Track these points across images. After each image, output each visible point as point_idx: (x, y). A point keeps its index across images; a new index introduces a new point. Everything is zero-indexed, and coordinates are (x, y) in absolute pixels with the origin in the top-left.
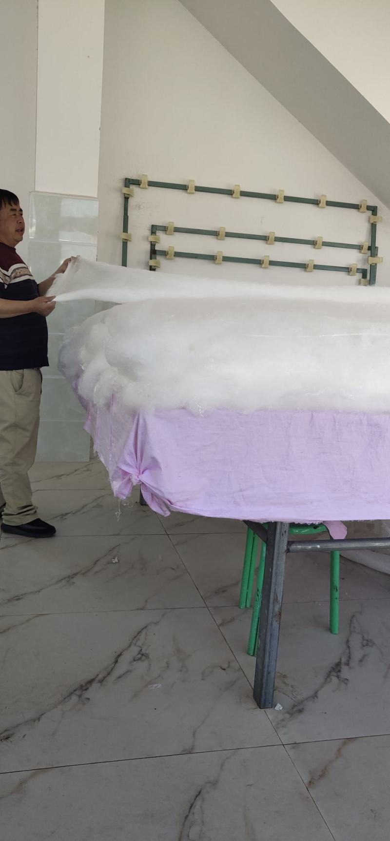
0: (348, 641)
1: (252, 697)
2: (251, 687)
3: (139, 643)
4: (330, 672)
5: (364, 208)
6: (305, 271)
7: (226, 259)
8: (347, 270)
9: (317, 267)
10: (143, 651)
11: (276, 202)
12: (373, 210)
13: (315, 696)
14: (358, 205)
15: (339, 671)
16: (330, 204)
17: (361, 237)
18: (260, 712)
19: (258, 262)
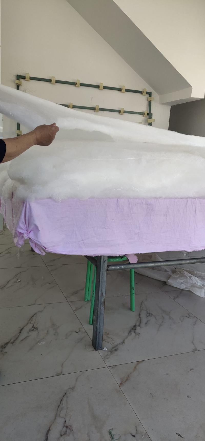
0: (140, 315)
1: (92, 345)
2: (91, 340)
3: (32, 322)
4: (131, 330)
5: (145, 93)
10: (35, 326)
11: (99, 89)
12: (150, 94)
13: (123, 342)
14: (142, 91)
15: (135, 329)
16: (127, 90)
17: (144, 108)
18: (96, 352)
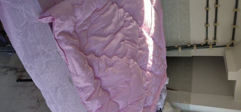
6: (205, 24)
8: (207, 38)
9: (207, 28)
11: (234, 9)
12: (232, 45)
14: (234, 40)
16: (234, 29)
19: (208, 6)
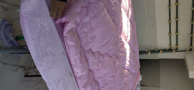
4: (19, 66)
5: (191, 47)
6: (169, 33)
7: (170, 10)
8: (170, 45)
9: (170, 36)
12: (191, 50)
13: (5, 64)
15: (20, 68)
16: (192, 38)
19: (170, 19)
